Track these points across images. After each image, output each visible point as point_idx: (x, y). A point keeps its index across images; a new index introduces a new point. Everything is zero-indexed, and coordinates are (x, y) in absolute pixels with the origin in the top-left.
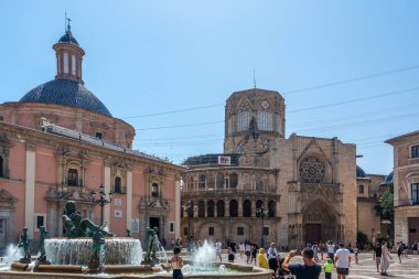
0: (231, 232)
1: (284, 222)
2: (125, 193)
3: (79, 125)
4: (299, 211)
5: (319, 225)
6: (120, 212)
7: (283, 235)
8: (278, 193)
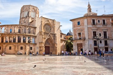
1: (38, 45)
8: (36, 35)
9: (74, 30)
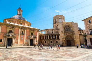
0: (49, 42)
1: (61, 40)
2: (24, 34)
3: (17, 22)
4: (64, 37)
5: (70, 40)
6: (23, 38)
7: (61, 43)
8: (59, 34)
9: (86, 27)
